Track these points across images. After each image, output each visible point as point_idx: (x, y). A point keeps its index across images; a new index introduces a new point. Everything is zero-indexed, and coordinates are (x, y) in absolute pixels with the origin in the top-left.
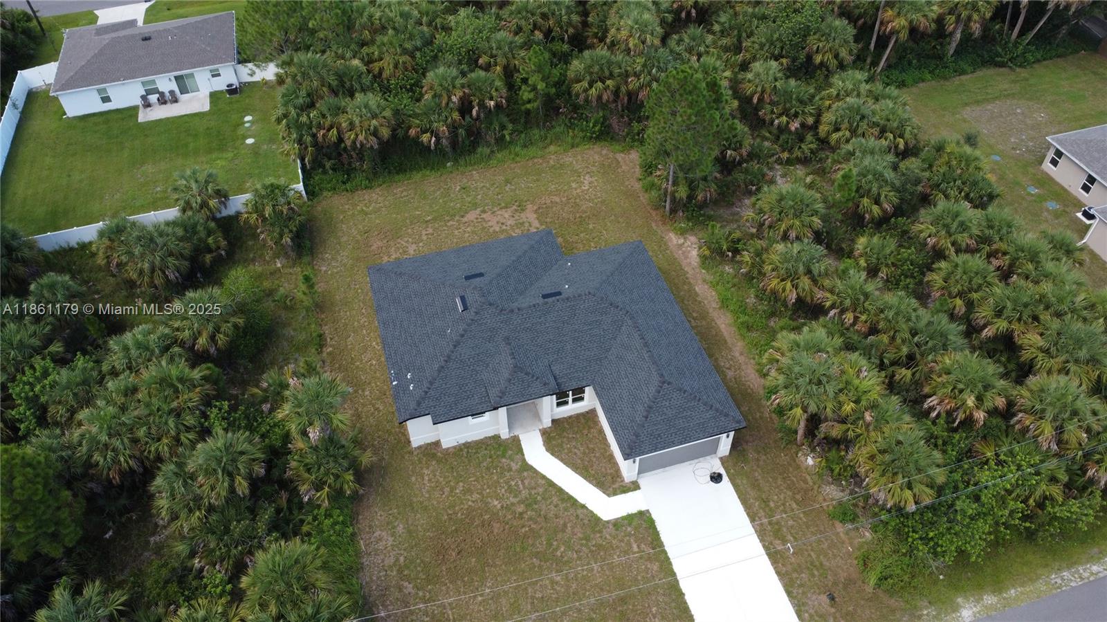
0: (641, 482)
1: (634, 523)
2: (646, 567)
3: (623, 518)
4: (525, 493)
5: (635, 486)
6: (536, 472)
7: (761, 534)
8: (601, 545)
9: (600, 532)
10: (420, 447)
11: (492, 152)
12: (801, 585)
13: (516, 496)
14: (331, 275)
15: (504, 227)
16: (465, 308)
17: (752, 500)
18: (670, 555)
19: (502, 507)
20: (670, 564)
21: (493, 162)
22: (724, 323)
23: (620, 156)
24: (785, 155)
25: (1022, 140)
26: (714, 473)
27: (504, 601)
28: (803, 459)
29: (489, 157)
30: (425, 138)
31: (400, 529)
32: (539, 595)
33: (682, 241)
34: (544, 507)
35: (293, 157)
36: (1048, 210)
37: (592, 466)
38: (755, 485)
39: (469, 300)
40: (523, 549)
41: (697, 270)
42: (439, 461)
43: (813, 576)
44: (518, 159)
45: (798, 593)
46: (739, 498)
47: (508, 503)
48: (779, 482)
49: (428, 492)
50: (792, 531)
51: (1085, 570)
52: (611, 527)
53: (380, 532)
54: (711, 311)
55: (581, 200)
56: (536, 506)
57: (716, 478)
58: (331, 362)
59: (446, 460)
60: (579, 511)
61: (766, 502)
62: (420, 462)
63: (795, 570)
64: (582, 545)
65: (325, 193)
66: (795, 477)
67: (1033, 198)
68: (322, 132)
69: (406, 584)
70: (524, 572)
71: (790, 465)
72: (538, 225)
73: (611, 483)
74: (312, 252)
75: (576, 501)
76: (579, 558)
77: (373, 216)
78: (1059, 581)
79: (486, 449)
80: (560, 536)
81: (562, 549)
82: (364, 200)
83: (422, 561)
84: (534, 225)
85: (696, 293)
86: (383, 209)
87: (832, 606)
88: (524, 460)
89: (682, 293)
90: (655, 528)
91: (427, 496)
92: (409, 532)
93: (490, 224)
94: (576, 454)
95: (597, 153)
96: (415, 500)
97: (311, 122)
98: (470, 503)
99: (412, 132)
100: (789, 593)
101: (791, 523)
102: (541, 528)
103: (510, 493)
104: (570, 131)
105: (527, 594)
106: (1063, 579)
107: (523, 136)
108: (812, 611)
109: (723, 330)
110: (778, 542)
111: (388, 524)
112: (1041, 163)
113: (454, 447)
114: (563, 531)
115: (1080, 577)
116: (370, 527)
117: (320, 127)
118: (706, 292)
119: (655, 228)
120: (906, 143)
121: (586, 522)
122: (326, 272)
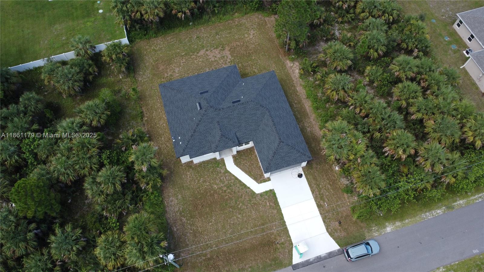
0: (271, 178)
1: (268, 194)
2: (272, 212)
3: (264, 192)
4: (226, 182)
5: (269, 179)
6: (230, 173)
7: (316, 199)
8: (255, 203)
9: (255, 198)
10: (185, 163)
11: (210, 17)
12: (329, 219)
13: (223, 184)
14: (144, 82)
15: (216, 59)
16: (201, 108)
17: (313, 185)
18: (281, 207)
19: (218, 188)
20: (281, 210)
21: (210, 23)
22: (308, 105)
23: (267, 19)
24: (340, 20)
25: (447, 11)
26: (299, 174)
27: (219, 225)
28: (334, 167)
29: (208, 21)
30: (179, 15)
31: (180, 196)
32: (232, 222)
33: (292, 65)
34: (234, 188)
35: (121, 25)
36: (451, 49)
37: (252, 171)
38: (315, 179)
39: (202, 105)
40: (226, 205)
41: (298, 79)
42: (193, 169)
43: (334, 214)
44: (221, 21)
45: (327, 221)
46: (308, 184)
47: (220, 186)
48: (324, 177)
49: (189, 182)
50: (328, 197)
51: (435, 212)
52: (259, 196)
53: (172, 198)
54: (303, 99)
55: (249, 44)
56: (231, 188)
57: (300, 176)
58: (147, 125)
59: (196, 168)
60: (247, 190)
61: (318, 185)
62: (186, 170)
63: (327, 212)
64: (248, 203)
65: (137, 40)
66: (331, 175)
67: (446, 43)
68: (133, 14)
69: (183, 218)
70: (226, 213)
71: (329, 170)
72: (231, 58)
73: (260, 179)
74: (134, 71)
75: (246, 185)
76: (247, 208)
77: (159, 52)
78: (425, 216)
79: (211, 164)
80: (240, 199)
81: (241, 205)
82: (155, 43)
83: (189, 210)
84: (229, 57)
85: (297, 92)
86: (163, 48)
87: (340, 226)
88: (226, 168)
89: (291, 91)
90: (276, 196)
91: (189, 183)
92: (183, 198)
93: (210, 57)
94: (246, 166)
95: (256, 17)
96: (184, 185)
97: (128, 10)
98: (206, 186)
99: (174, 12)
100: (324, 222)
101: (327, 194)
102: (233, 196)
103: (221, 182)
104: (245, 6)
105: (228, 222)
106: (426, 216)
107: (223, 9)
108: (332, 228)
109: (307, 109)
110: (322, 201)
111: (175, 194)
112: (453, 23)
113: (199, 163)
114: (241, 197)
115: (432, 215)
116: (168, 196)
117: (132, 12)
118: (301, 90)
119: (281, 58)
120: (393, 18)
121: (250, 194)
122: (141, 81)
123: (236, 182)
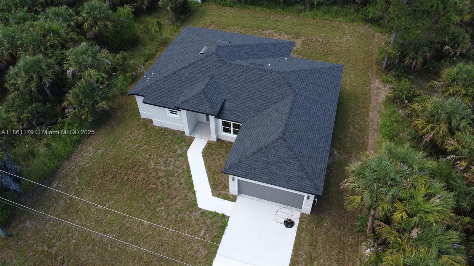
0: (239, 198)
1: (214, 219)
3: (210, 212)
4: (171, 168)
5: (233, 199)
6: (186, 160)
8: (184, 220)
9: (191, 212)
10: (144, 119)
13: (165, 167)
17: (302, 252)
18: (219, 251)
19: (153, 168)
23: (377, 34)
26: (290, 220)
28: (364, 247)
33: (381, 86)
34: (174, 180)
38: (313, 244)
40: (143, 196)
41: (379, 105)
42: (146, 130)
46: (294, 245)
47: (159, 168)
48: (333, 253)
49: (128, 141)
52: (199, 213)
53: (91, 148)
55: (335, 45)
56: (170, 178)
57: (289, 224)
59: (150, 131)
60: (190, 194)
61: (312, 259)
62: (138, 126)
64: (174, 213)
66: (348, 256)
69: (77, 178)
71: (352, 247)
75: (193, 187)
76: (166, 219)
77: (223, 18)
79: (173, 136)
80: (167, 201)
81: (162, 208)
82: (225, 11)
83: (94, 172)
86: (230, 17)
88: (186, 151)
90: (224, 230)
91: (126, 143)
92: (103, 155)
95: (364, 29)
96: (119, 142)
102: (162, 190)
103: (164, 164)
104: (356, 13)
111: (98, 146)
113: (159, 127)
114: (172, 199)
116: (90, 143)
118: (375, 118)
119: (369, 73)
121: (188, 201)
123: (185, 174)
